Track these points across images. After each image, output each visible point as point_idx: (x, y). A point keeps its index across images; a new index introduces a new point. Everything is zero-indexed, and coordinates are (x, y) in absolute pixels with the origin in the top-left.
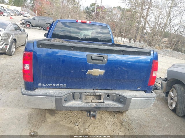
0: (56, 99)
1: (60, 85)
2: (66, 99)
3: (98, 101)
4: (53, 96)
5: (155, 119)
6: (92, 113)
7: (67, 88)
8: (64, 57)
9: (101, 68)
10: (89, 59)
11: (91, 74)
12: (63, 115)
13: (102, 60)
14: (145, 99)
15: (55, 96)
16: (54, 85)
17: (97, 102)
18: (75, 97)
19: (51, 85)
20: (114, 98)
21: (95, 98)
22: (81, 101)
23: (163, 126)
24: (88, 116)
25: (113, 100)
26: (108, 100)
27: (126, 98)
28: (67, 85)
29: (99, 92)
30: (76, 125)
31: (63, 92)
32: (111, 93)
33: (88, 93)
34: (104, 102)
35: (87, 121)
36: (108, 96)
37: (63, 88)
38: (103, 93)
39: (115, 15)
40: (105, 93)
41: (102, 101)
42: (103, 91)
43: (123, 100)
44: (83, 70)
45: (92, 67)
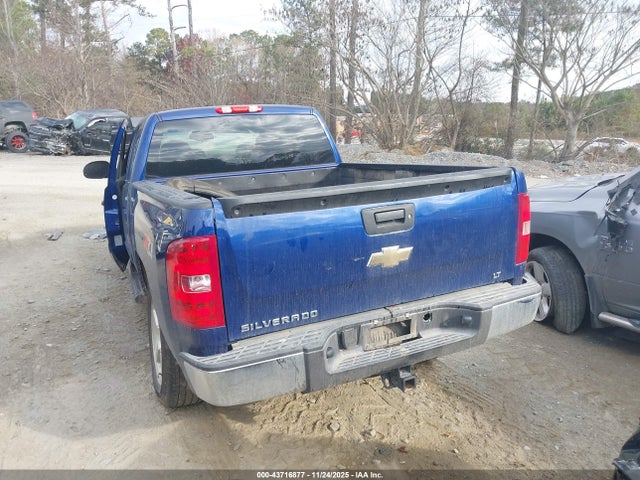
0: (306, 356)
1: (301, 316)
2: (330, 352)
3: (403, 338)
4: (298, 351)
5: (516, 356)
6: (403, 375)
7: (319, 319)
8: (305, 232)
9: (400, 241)
10: (370, 223)
11: (380, 266)
12: (276, 412)
13: (402, 220)
14: (521, 302)
15: (305, 350)
16: (285, 319)
17: (404, 341)
18: (347, 341)
19: (276, 321)
20: (442, 319)
21: (389, 331)
22: (361, 348)
23: (544, 368)
24: (388, 388)
25: (442, 326)
26: (427, 327)
27: (480, 309)
28: (319, 312)
29: (404, 311)
30: (335, 429)
31: (317, 333)
32: (433, 307)
33: (376, 322)
34: (419, 337)
35: (355, 410)
36: (427, 316)
37: (310, 321)
38: (416, 311)
39: (243, 60)
40: (419, 310)
41: (413, 334)
42: (414, 306)
43: (470, 318)
44: (358, 256)
45: (378, 245)
